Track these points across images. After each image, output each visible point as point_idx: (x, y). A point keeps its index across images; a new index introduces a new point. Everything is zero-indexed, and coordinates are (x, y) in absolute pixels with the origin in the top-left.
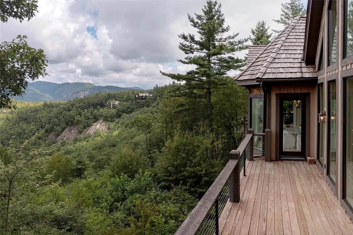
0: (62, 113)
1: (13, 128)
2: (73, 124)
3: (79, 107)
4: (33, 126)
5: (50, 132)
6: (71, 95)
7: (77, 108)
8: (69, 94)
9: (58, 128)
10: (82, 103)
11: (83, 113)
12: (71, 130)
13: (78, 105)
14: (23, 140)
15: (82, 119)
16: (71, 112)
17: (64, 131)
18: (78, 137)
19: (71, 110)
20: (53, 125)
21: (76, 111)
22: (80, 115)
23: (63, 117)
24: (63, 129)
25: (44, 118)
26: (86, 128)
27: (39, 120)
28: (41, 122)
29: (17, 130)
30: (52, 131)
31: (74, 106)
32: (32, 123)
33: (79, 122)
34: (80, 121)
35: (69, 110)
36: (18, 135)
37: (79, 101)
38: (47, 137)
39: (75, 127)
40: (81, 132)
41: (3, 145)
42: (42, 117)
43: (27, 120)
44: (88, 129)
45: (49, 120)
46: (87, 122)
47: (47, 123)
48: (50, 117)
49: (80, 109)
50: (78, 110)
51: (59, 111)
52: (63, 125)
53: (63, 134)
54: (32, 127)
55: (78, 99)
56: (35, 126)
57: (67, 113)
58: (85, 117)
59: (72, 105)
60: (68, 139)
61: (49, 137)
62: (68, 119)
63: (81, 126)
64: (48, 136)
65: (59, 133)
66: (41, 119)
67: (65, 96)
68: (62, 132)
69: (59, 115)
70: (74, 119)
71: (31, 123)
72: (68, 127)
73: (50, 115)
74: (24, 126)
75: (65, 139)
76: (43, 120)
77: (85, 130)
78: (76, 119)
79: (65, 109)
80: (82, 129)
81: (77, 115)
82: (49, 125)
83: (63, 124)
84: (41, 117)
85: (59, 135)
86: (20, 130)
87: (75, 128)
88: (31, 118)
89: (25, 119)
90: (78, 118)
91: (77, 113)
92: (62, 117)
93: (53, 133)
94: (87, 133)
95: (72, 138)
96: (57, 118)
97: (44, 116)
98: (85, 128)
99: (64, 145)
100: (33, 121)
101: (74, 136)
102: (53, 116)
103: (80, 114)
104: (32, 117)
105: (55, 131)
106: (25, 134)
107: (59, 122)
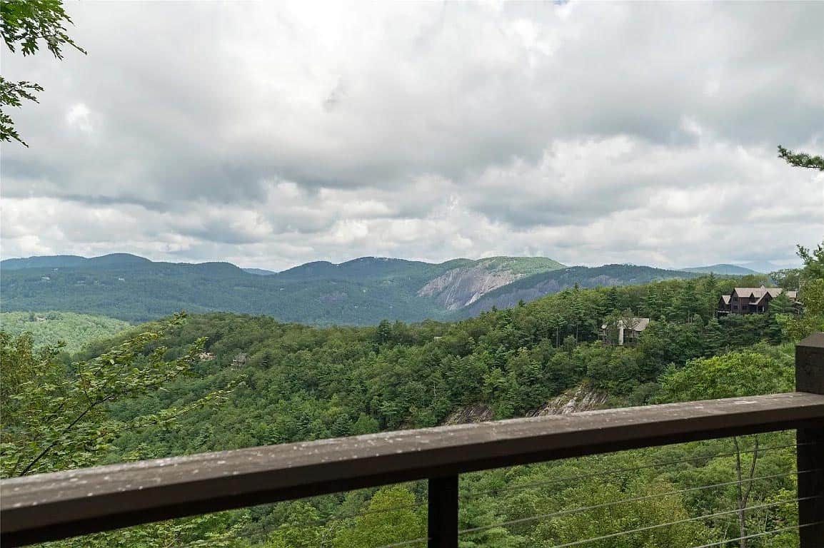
0: (437, 361)
1: (268, 414)
2: (476, 401)
3: (501, 340)
4: (336, 405)
5: (396, 428)
6: (477, 302)
7: (491, 342)
8: (471, 297)
9: (426, 414)
10: (509, 328)
11: (512, 361)
12: (470, 421)
13: (498, 333)
15: (510, 380)
16: (471, 357)
19: (470, 352)
20: (408, 402)
21: (490, 353)
22: (503, 369)
23: (444, 375)
24: (443, 417)
25: (377, 379)
26: (521, 415)
27: (359, 386)
28: (365, 391)
29: (280, 419)
30: (403, 423)
31: (482, 337)
32: (335, 396)
33: (497, 392)
34: (503, 390)
35: (465, 352)
36: (284, 436)
37: (500, 318)
39: (486, 408)
42: (371, 376)
43: (317, 385)
45: (395, 385)
46: (527, 394)
47: (386, 394)
48: (398, 375)
49: (502, 348)
50: (495, 351)
51: (430, 356)
52: (442, 403)
54: (335, 408)
55: (498, 313)
56: (346, 405)
57: (458, 361)
58: (521, 375)
59: (476, 335)
62: (460, 382)
63: (505, 406)
66: (368, 383)
67: (452, 307)
69: (428, 370)
70: (481, 381)
71: (329, 397)
72: (460, 409)
73: (398, 368)
74: (308, 406)
76: (374, 386)
78: (487, 381)
79: (449, 348)
81: (490, 368)
82: (394, 404)
83: (443, 399)
84: (364, 376)
86: (290, 421)
87: (485, 414)
88: (332, 380)
89: (311, 385)
90: (495, 377)
91: (492, 361)
92: (438, 374)
96: (422, 378)
97: (375, 372)
100: (338, 391)
102: (409, 371)
103: (502, 365)
104: (335, 376)
107: (427, 391)
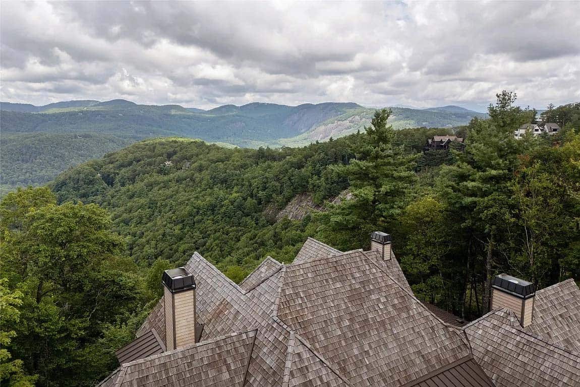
0: (287, 171)
1: (202, 196)
2: (305, 192)
3: (318, 161)
4: (236, 192)
5: (266, 204)
7: (313, 162)
9: (280, 198)
10: (323, 155)
11: (323, 172)
12: (301, 202)
13: (316, 157)
14: (218, 217)
15: (321, 182)
16: (303, 170)
17: (290, 203)
18: (311, 214)
19: (303, 167)
20: (271, 191)
22: (319, 176)
23: (289, 179)
24: (288, 200)
25: (257, 180)
26: (327, 199)
27: (247, 183)
28: (250, 185)
29: (208, 199)
30: (269, 202)
31: (309, 159)
32: (236, 188)
33: (316, 188)
34: (318, 187)
35: (300, 166)
36: (210, 208)
37: (319, 148)
38: (260, 213)
39: (309, 196)
40: (318, 206)
41: (183, 225)
42: (254, 178)
43: (226, 181)
45: (265, 183)
46: (330, 189)
47: (261, 188)
48: (266, 178)
49: (318, 165)
50: (315, 167)
51: (283, 168)
52: (288, 192)
53: (288, 208)
54: (235, 194)
55: (319, 144)
56: (241, 193)
57: (297, 172)
58: (327, 179)
59: (306, 157)
60: (296, 217)
61: (264, 212)
62: (297, 183)
63: (319, 195)
64: (261, 211)
65: (280, 205)
66: (253, 181)
68: (286, 203)
69: (282, 176)
70: (308, 182)
71: (233, 188)
72: (297, 196)
73: (267, 175)
75: (291, 216)
76: (255, 183)
77: (326, 203)
78: (311, 182)
79: (292, 165)
80: (321, 200)
81: (312, 175)
82: (265, 193)
83: (289, 190)
84: (250, 177)
85: (281, 209)
86: (213, 200)
87: (309, 198)
88: (234, 179)
89: (224, 181)
90: (314, 180)
91: (314, 172)
92: (286, 178)
93: (270, 205)
95: (302, 216)
96: (278, 180)
97: (256, 176)
98: (325, 198)
99: (286, 228)
100: (237, 185)
101: (306, 213)
102: (272, 176)
103: (318, 174)
104: (236, 177)
105: (274, 202)
106: (222, 206)
107: (281, 186)
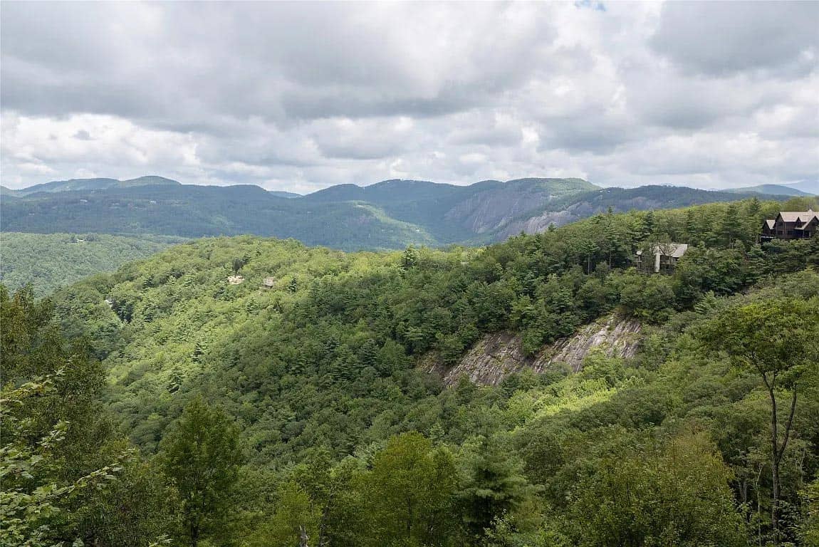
0: (464, 287)
1: (297, 337)
2: (504, 328)
3: (530, 267)
4: (362, 329)
5: (422, 354)
6: (506, 226)
7: (520, 269)
8: (500, 221)
9: (451, 340)
10: (538, 254)
11: (541, 288)
12: (496, 348)
13: (524, 259)
14: (327, 378)
15: (537, 308)
16: (499, 284)
17: (473, 352)
18: (519, 374)
19: (497, 278)
20: (434, 328)
21: (518, 280)
22: (532, 296)
23: (470, 302)
24: (469, 344)
25: (403, 304)
26: (550, 344)
27: (385, 312)
28: (391, 317)
29: (307, 343)
30: (429, 349)
31: (510, 263)
32: (361, 321)
33: (525, 320)
34: (532, 318)
35: (492, 278)
36: (311, 360)
37: (528, 244)
38: (410, 371)
39: (512, 336)
40: (530, 358)
41: (259, 393)
42: (397, 302)
43: (343, 310)
44: (560, 348)
45: (420, 311)
46: (557, 322)
47: (412, 320)
48: (424, 301)
49: (531, 274)
50: (523, 277)
51: (456, 282)
52: (469, 328)
53: (468, 360)
54: (361, 334)
55: (526, 238)
56: (372, 330)
57: (485, 288)
58: (550, 302)
59: (503, 261)
60: (484, 379)
61: (419, 370)
62: (487, 310)
63: (534, 334)
64: (414, 367)
65: (452, 356)
66: (393, 308)
67: (481, 230)
68: (464, 351)
69: (454, 296)
70: (508, 309)
71: (356, 322)
72: (487, 336)
73: (423, 294)
74: (334, 332)
75: (475, 378)
76: (400, 311)
77: (549, 351)
78: (515, 308)
79: (476, 275)
80: (539, 345)
81: (518, 295)
82: (420, 330)
83: (469, 325)
84: (390, 301)
85: (454, 364)
86: (317, 345)
87: (512, 341)
88: (358, 305)
89: (338, 309)
90: (522, 305)
91: (521, 288)
92: (464, 300)
93: (432, 355)
94: (555, 360)
95: (499, 376)
96: (448, 304)
97: (402, 297)
98: (546, 341)
99: (467, 402)
100: (364, 316)
101: (507, 371)
102: (435, 298)
103: (531, 292)
104: (362, 301)
105: (439, 350)
106: (335, 356)
107: (454, 317)
